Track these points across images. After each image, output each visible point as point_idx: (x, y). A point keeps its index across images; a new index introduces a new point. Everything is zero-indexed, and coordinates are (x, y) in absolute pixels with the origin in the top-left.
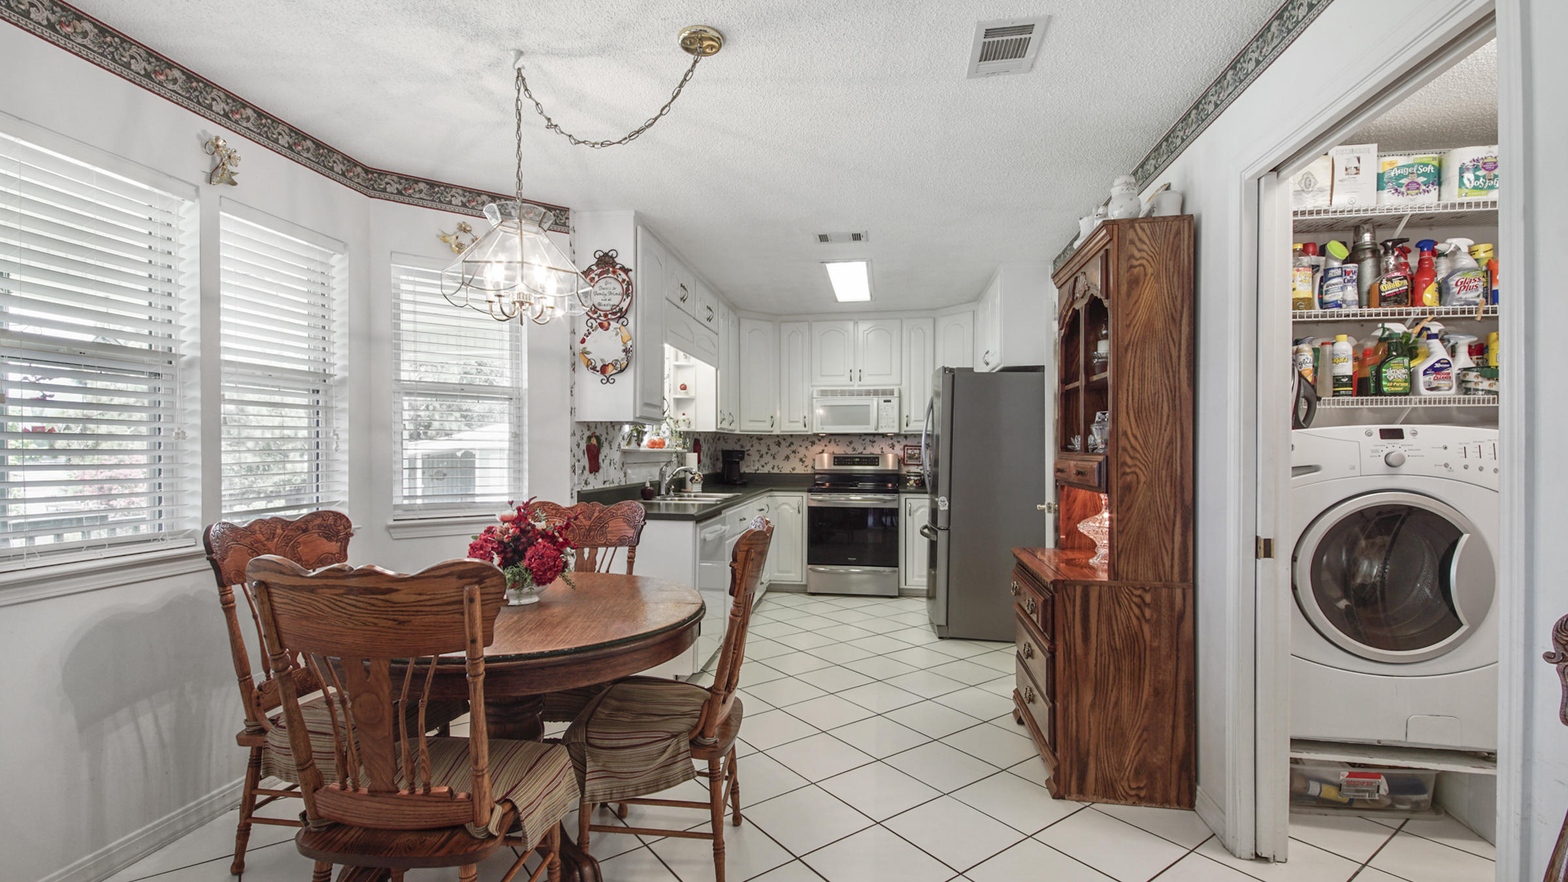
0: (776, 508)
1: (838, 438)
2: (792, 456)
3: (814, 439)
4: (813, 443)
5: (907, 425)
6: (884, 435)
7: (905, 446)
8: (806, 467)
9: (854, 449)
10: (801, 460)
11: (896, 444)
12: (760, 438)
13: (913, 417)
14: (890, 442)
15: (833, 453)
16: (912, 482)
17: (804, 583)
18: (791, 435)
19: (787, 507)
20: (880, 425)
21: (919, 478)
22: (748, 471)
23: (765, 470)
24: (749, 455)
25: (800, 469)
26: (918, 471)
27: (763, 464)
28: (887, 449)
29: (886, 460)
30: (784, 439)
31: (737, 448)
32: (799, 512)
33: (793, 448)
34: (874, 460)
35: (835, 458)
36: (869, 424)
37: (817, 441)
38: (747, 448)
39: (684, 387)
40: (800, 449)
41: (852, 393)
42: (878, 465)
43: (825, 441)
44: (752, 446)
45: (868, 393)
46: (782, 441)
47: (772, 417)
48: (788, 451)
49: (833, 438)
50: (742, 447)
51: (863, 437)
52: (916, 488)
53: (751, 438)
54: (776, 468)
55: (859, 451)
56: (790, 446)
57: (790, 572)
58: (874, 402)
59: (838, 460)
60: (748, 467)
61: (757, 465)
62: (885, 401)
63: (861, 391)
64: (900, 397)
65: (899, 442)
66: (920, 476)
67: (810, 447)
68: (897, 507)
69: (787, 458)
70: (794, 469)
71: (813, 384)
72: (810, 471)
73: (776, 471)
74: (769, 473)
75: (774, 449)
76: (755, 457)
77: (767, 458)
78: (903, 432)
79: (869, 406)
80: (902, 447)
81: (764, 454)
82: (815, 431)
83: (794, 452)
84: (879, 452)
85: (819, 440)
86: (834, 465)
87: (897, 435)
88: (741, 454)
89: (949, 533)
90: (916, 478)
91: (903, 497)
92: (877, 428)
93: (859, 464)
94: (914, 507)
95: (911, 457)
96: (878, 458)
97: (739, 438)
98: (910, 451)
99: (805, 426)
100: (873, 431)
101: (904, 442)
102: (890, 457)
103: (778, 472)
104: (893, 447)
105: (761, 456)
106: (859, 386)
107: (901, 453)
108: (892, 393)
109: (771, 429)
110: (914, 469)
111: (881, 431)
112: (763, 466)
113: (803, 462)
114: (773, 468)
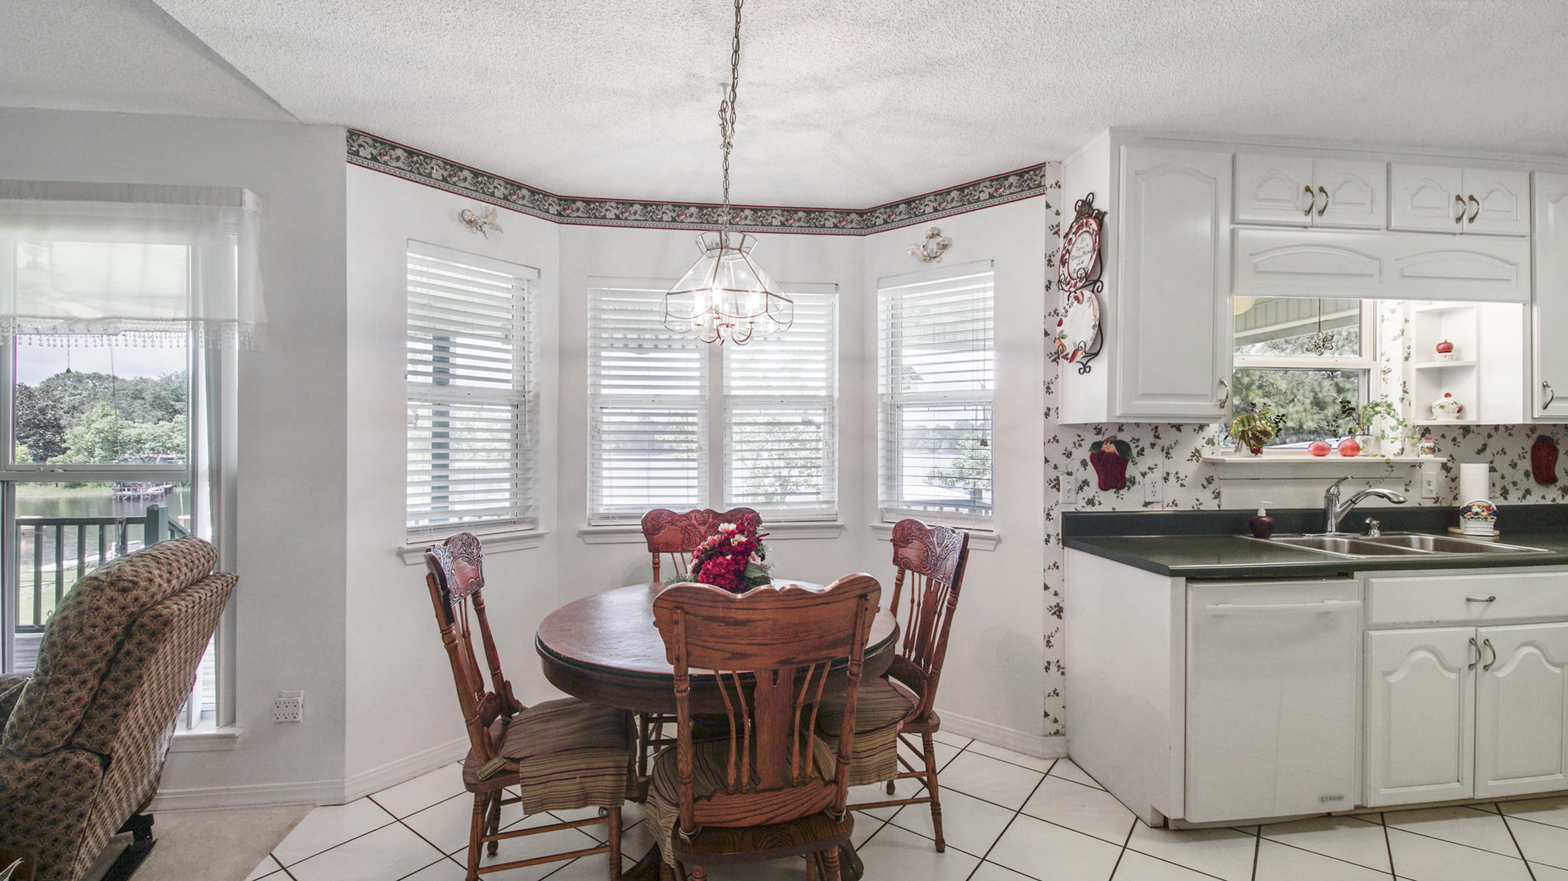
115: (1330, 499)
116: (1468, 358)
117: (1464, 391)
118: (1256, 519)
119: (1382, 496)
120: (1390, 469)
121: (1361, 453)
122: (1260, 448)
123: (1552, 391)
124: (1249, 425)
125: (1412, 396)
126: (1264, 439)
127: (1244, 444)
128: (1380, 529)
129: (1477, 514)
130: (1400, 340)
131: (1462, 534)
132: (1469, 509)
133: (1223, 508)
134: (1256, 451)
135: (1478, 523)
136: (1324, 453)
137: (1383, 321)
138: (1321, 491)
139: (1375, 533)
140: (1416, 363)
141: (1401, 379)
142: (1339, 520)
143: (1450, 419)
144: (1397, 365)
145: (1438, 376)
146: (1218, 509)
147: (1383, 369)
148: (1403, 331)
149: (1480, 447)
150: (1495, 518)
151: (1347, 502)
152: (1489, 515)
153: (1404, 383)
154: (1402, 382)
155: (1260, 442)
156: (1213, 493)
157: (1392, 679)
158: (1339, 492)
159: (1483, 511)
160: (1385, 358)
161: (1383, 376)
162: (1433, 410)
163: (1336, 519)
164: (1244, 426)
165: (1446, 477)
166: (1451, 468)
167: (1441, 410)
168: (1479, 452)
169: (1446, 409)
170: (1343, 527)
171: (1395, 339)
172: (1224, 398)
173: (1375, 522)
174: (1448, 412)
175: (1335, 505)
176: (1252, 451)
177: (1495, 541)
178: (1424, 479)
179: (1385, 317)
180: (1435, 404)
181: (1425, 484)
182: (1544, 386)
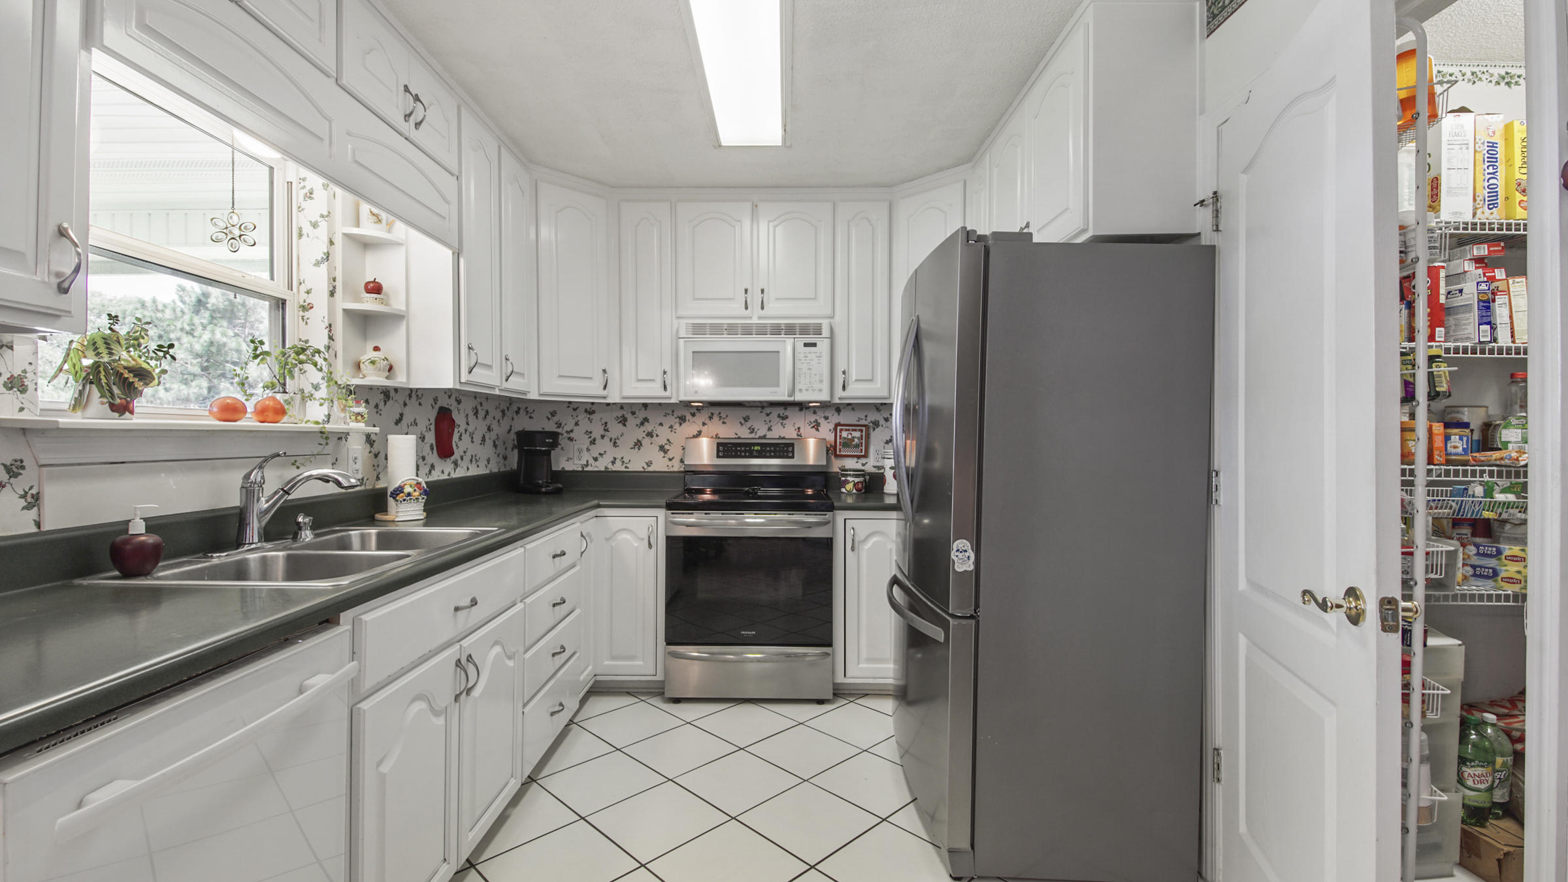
0: (607, 539)
1: (724, 411)
2: (646, 442)
3: (685, 411)
4: (682, 419)
5: (844, 388)
6: (802, 406)
7: (837, 425)
8: (670, 460)
9: (752, 430)
10: (662, 448)
11: (822, 421)
12: (591, 409)
13: (853, 375)
14: (813, 418)
15: (717, 437)
16: (849, 486)
17: (660, 677)
18: (645, 405)
19: (627, 536)
20: (798, 387)
21: (861, 479)
22: (569, 467)
23: (600, 466)
24: (571, 439)
25: (660, 464)
26: (859, 466)
27: (596, 455)
28: (806, 430)
29: (804, 449)
30: (633, 413)
31: (550, 427)
32: (650, 546)
33: (648, 427)
34: (784, 449)
35: (719, 445)
36: (778, 385)
37: (689, 417)
38: (568, 428)
39: (375, 288)
40: (660, 430)
41: (747, 330)
42: (793, 457)
43: (702, 417)
44: (577, 424)
45: (776, 330)
46: (629, 416)
47: (604, 371)
48: (640, 434)
49: (716, 410)
50: (559, 425)
51: (768, 410)
52: (858, 496)
53: (575, 410)
54: (618, 462)
55: (760, 433)
56: (642, 424)
57: (632, 658)
58: (787, 346)
59: (725, 449)
60: (568, 460)
61: (586, 457)
62: (806, 345)
63: (764, 326)
64: (832, 337)
65: (826, 418)
66: (863, 476)
67: (677, 426)
68: (831, 536)
69: (638, 444)
70: (649, 464)
71: (680, 313)
72: (676, 467)
73: (618, 467)
74: (607, 472)
75: (615, 429)
76: (583, 442)
77: (604, 445)
78: (837, 401)
79: (778, 352)
80: (832, 426)
81: (598, 437)
82: (683, 398)
83: (650, 435)
84: (794, 435)
85: (693, 415)
86: (718, 456)
87: (825, 405)
88: (553, 439)
89: (978, 623)
90: (857, 480)
91: (840, 516)
92: (792, 393)
93: (760, 455)
94: (860, 536)
95: (847, 444)
96: (792, 445)
97: (552, 408)
98: (844, 434)
99: (665, 388)
100: (785, 398)
101: (835, 418)
102: (811, 443)
103: (623, 469)
104: (817, 426)
105: (593, 442)
106: (760, 318)
107: (830, 437)
108: (818, 330)
109: (604, 393)
110: (851, 464)
111: (799, 397)
112: (596, 459)
113: (666, 452)
114: (613, 463)
115: (249, 491)
116: (397, 304)
117: (393, 345)
118: (126, 542)
119: (325, 479)
120: (324, 442)
121: (285, 419)
122: (128, 403)
123: (476, 354)
124: (111, 354)
125: (339, 345)
126: (138, 384)
127: (96, 393)
128: (314, 527)
129: (409, 494)
130: (324, 266)
131: (394, 521)
132: (400, 490)
133: (46, 527)
134: (122, 409)
135: (410, 505)
136: (236, 417)
137: (300, 235)
138: (235, 479)
139: (307, 536)
140: (344, 303)
141: (326, 320)
142: (264, 523)
143: (381, 379)
144: (320, 299)
145: (364, 323)
146: (34, 530)
147: (302, 303)
148: (328, 255)
149: (398, 417)
150: (425, 497)
151: (276, 493)
152: (421, 494)
153: (330, 325)
154: (327, 325)
155: (130, 390)
156: (24, 496)
157: (385, 769)
158: (263, 477)
159: (415, 490)
160: (303, 288)
161: (301, 313)
162: (361, 365)
163: (260, 521)
164: (98, 354)
165: (370, 452)
166: (374, 441)
167: (371, 366)
168: (398, 422)
169: (377, 365)
170: (270, 534)
171: (318, 264)
172: (68, 270)
173: (307, 520)
174: (380, 370)
175: (258, 500)
176: (113, 408)
177: (425, 525)
178: (350, 456)
179: (304, 232)
180: (364, 358)
181: (351, 461)
182: (469, 348)
